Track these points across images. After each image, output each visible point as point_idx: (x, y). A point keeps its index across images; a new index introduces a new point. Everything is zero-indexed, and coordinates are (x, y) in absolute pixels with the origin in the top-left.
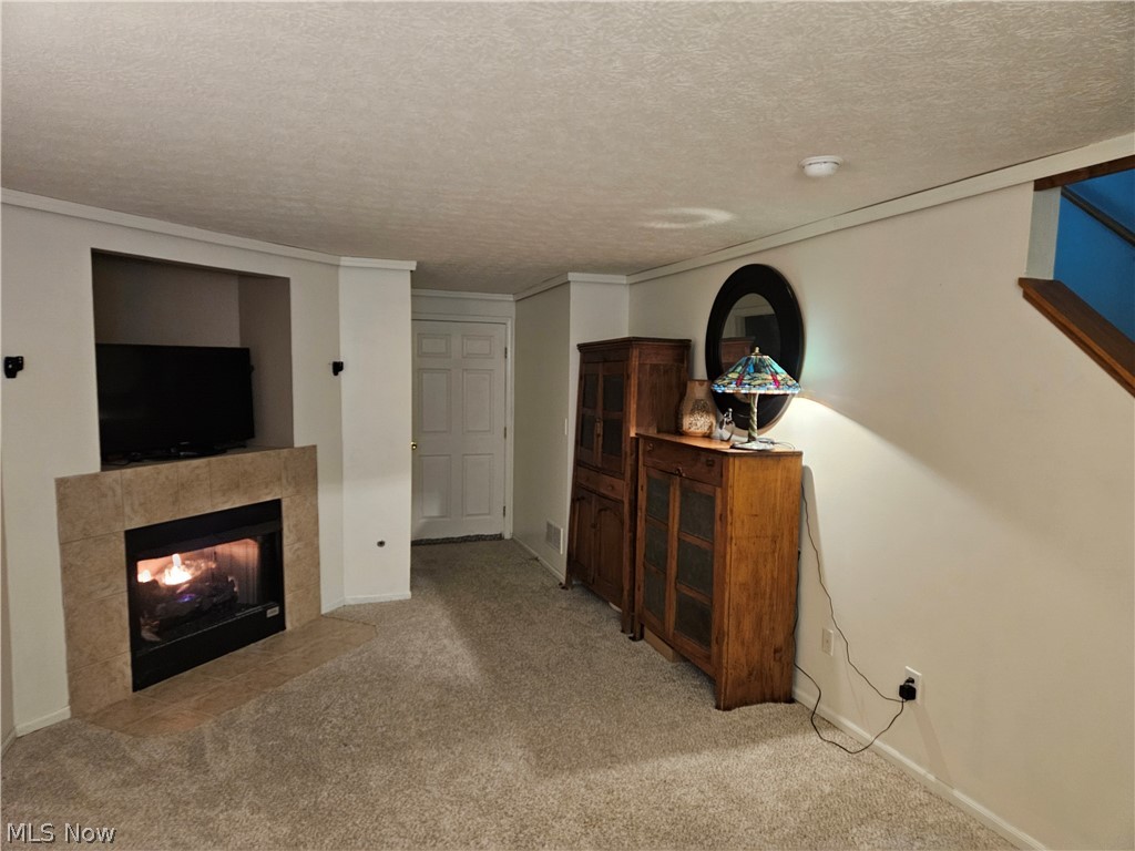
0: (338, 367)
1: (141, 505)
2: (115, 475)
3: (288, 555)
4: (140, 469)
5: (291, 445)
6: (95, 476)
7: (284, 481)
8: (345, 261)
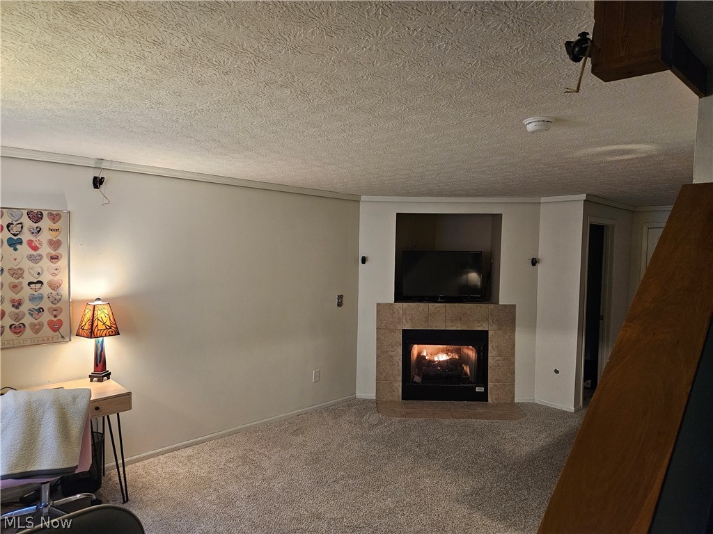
0: (534, 262)
1: (410, 319)
2: (399, 305)
3: (491, 361)
4: (410, 304)
5: (497, 302)
6: (392, 304)
7: (490, 321)
8: (543, 200)
